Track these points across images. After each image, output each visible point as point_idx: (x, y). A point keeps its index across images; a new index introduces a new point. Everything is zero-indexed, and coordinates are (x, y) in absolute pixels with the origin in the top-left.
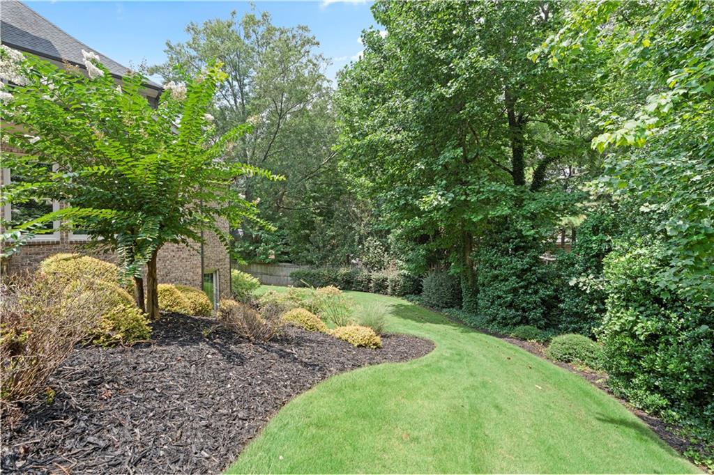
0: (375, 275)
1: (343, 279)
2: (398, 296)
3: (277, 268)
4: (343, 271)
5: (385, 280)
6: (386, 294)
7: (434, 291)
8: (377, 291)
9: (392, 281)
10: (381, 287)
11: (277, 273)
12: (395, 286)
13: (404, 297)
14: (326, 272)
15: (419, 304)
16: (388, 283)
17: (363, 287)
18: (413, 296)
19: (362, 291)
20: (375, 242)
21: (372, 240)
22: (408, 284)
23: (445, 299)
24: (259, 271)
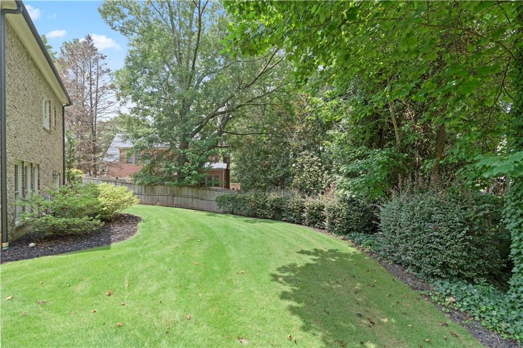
0: (309, 202)
1: (272, 206)
2: (339, 233)
3: (208, 192)
4: (273, 196)
5: (321, 208)
6: (324, 229)
7: (408, 232)
8: (312, 224)
9: (329, 210)
10: (316, 219)
11: (209, 198)
12: (334, 218)
13: (347, 237)
14: (253, 197)
15: (371, 253)
16: (326, 213)
17: (295, 217)
18: (362, 236)
19: (293, 222)
20: (312, 157)
21: (307, 155)
22: (355, 216)
23: (441, 258)
24: (190, 195)
